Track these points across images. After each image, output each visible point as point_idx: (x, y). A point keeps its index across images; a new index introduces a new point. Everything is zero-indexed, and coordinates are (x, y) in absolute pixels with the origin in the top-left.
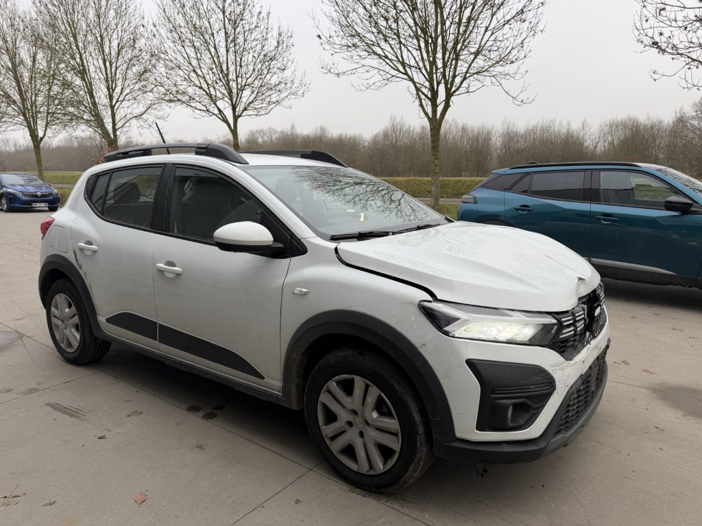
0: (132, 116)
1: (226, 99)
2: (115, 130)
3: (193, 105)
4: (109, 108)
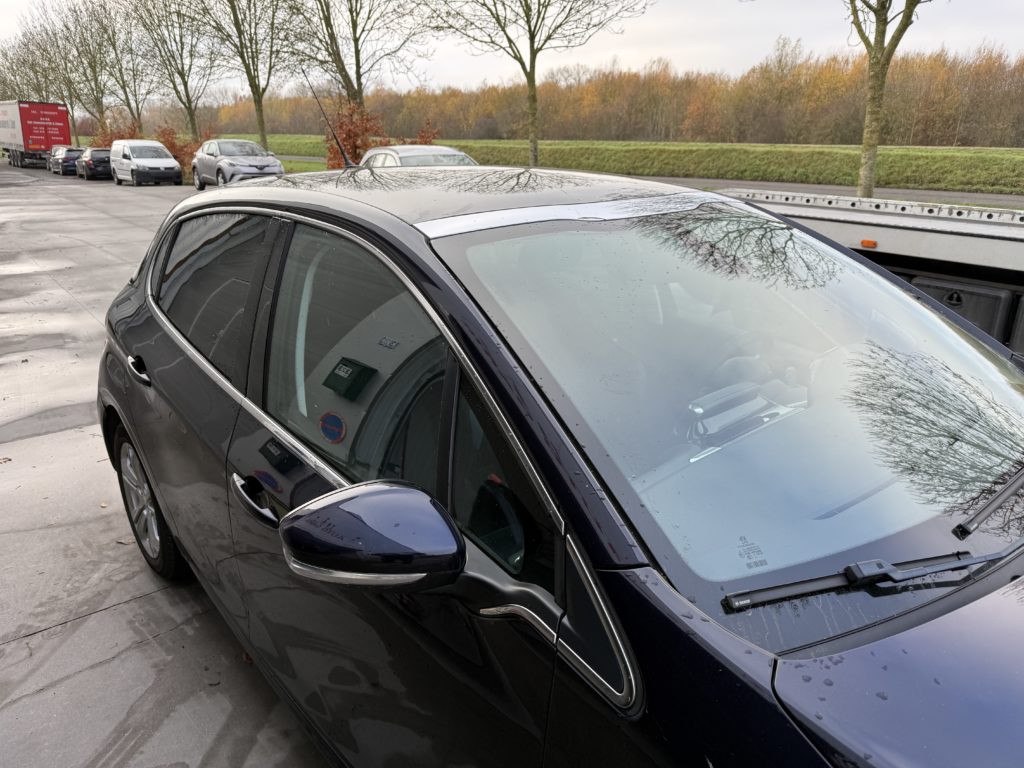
0: (383, 54)
1: (522, 22)
2: (359, 76)
3: (471, 33)
4: (352, 43)
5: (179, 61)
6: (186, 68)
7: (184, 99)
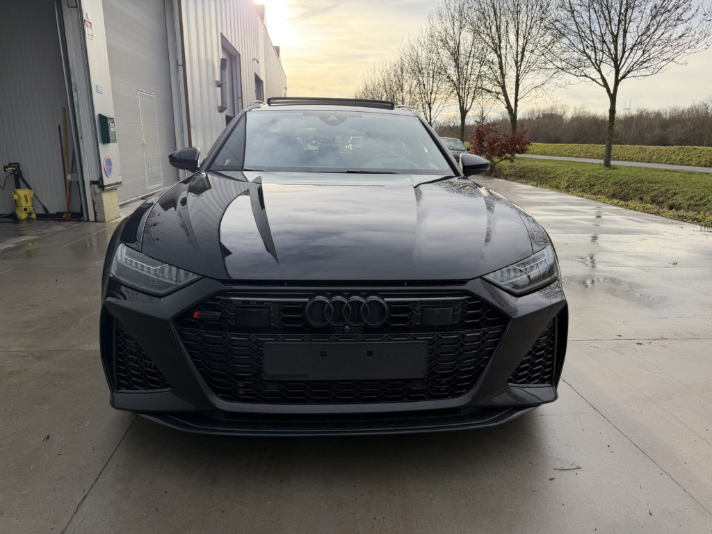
2: (516, 100)
5: (429, 97)
6: (432, 100)
7: (429, 119)
